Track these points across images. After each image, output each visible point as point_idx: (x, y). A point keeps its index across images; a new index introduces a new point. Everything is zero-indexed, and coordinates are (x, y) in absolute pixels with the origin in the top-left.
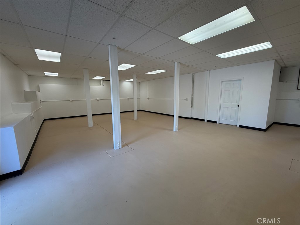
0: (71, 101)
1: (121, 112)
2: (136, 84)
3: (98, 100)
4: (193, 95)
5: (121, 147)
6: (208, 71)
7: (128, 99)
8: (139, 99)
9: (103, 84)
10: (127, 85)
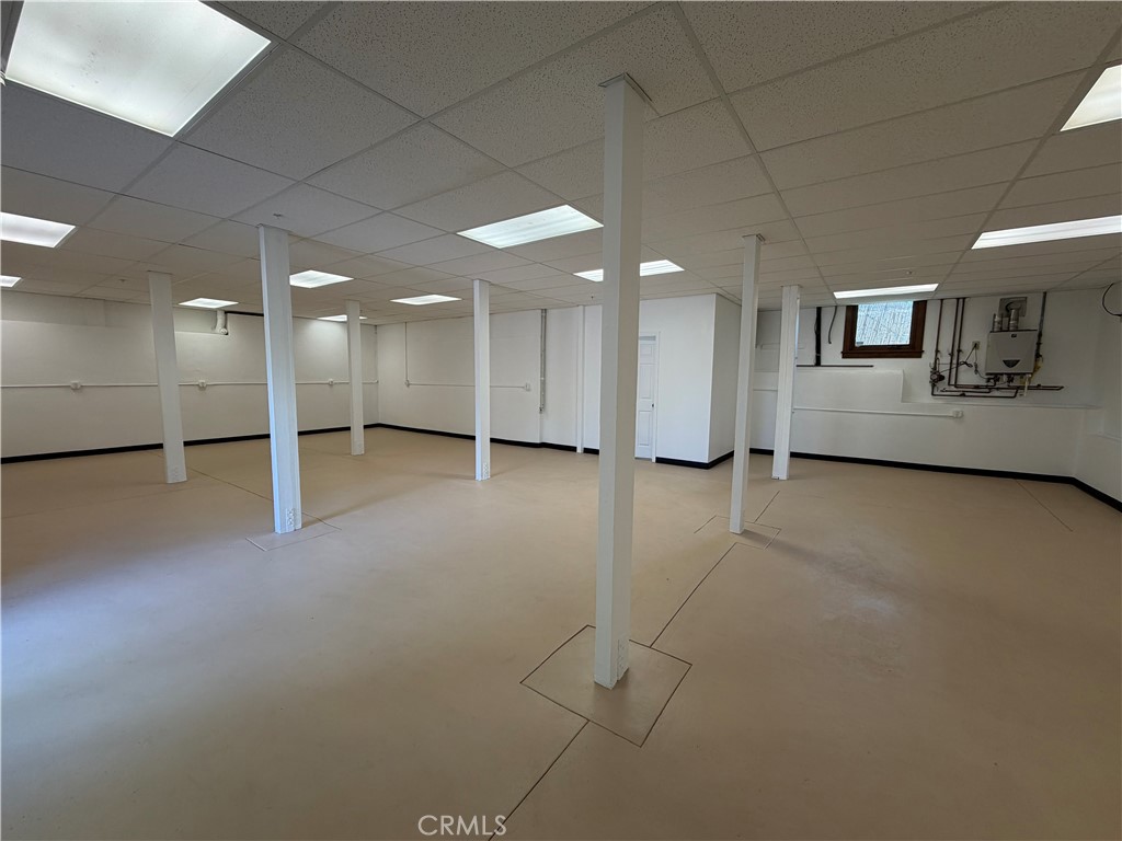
0: (75, 389)
1: (300, 433)
2: (357, 330)
3: (202, 388)
4: (544, 373)
5: (300, 526)
6: (581, 307)
7: (331, 385)
8: (372, 385)
9: (225, 327)
10: (327, 333)
